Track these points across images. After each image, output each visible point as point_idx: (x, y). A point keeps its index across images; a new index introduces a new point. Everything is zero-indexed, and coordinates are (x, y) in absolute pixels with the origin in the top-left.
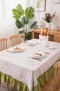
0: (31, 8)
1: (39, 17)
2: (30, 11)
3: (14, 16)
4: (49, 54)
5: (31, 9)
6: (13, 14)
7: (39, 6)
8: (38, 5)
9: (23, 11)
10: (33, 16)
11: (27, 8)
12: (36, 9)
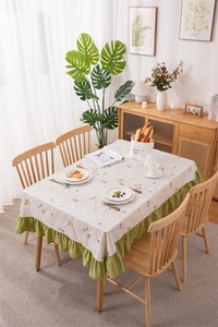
0: (118, 44)
1: (139, 70)
2: (114, 52)
3: (70, 73)
4: (140, 192)
5: (117, 47)
6: (68, 67)
7: (140, 40)
8: (137, 40)
9: (96, 50)
10: (123, 65)
11: (107, 46)
12: (131, 49)
